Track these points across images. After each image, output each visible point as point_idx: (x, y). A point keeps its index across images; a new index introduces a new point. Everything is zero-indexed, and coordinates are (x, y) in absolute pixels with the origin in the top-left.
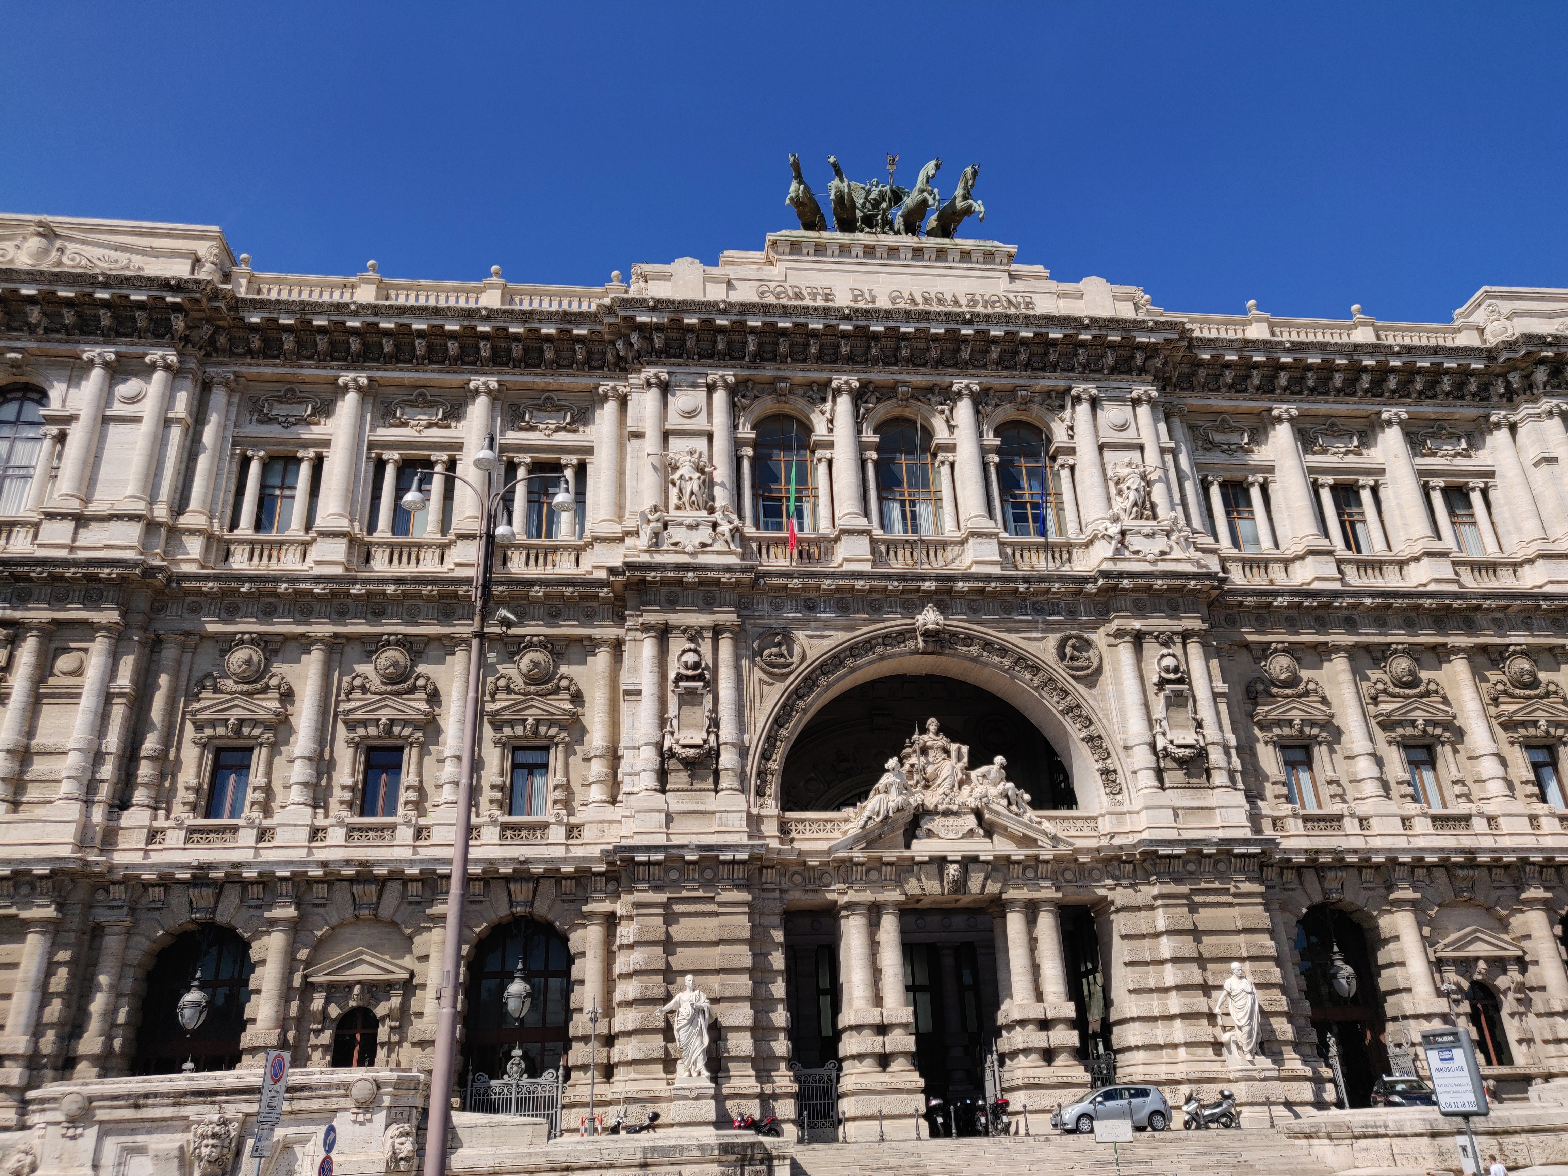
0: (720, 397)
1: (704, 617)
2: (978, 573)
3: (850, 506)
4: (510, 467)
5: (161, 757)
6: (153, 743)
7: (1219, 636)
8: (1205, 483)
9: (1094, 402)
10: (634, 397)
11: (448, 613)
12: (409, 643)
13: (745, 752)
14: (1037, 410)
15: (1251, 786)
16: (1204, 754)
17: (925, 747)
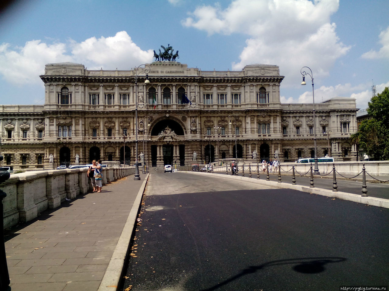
0: (145, 87)
1: (142, 115)
2: (174, 109)
3: (160, 101)
4: (121, 95)
5: (88, 130)
6: (87, 129)
7: (202, 116)
8: (204, 95)
9: (190, 86)
10: (134, 87)
11: (115, 114)
12: (111, 118)
13: (147, 130)
14: (183, 87)
15: (202, 133)
16: (196, 130)
17: (167, 129)
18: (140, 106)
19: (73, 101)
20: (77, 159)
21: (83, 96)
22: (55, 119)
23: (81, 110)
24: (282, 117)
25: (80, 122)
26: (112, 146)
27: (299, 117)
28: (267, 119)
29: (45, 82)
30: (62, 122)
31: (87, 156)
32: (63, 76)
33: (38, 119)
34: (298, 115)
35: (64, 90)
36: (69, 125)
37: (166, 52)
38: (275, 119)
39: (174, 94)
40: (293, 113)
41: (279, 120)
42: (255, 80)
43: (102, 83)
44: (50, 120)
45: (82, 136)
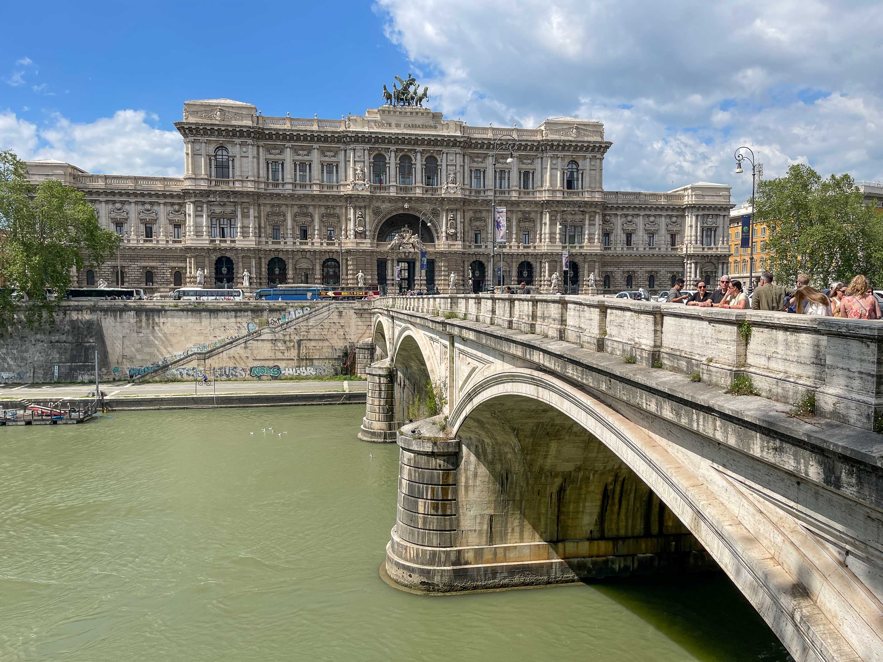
0: (366, 152)
1: (363, 204)
2: (417, 195)
3: (393, 179)
4: (322, 165)
5: (265, 228)
6: (263, 225)
7: (466, 208)
8: (471, 171)
9: (447, 153)
10: (348, 151)
11: (313, 200)
12: (306, 206)
13: (370, 231)
14: (435, 155)
15: (466, 239)
16: (456, 234)
17: (404, 231)
18: (357, 186)
19: (237, 173)
20: (246, 278)
21: (255, 165)
22: (205, 206)
23: (253, 190)
24: (604, 216)
25: (251, 211)
26: (307, 257)
27: (633, 216)
28: (578, 217)
29: (185, 135)
30: (218, 210)
31: (264, 273)
32: (218, 125)
33: (172, 204)
34: (631, 212)
35: (220, 153)
36: (231, 218)
37: (406, 89)
38: (592, 218)
39: (419, 166)
40: (623, 208)
41: (598, 220)
42: (560, 148)
43: (289, 141)
44: (196, 207)
45: (254, 238)
